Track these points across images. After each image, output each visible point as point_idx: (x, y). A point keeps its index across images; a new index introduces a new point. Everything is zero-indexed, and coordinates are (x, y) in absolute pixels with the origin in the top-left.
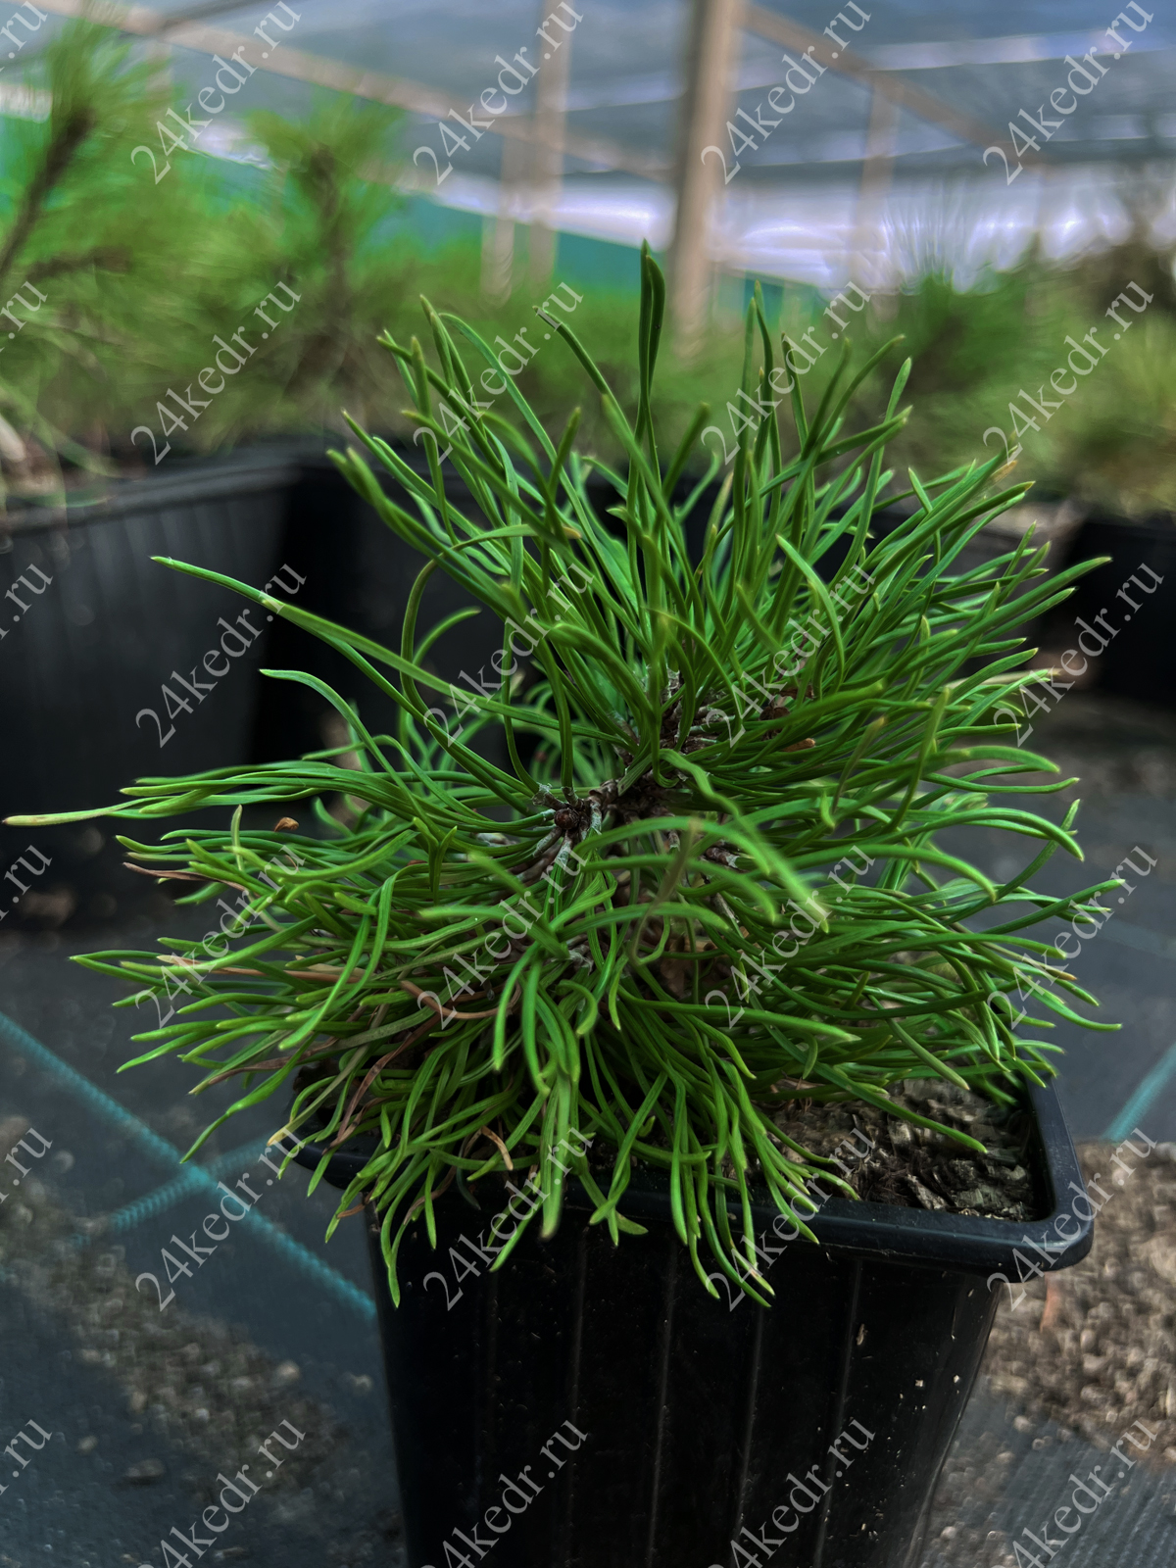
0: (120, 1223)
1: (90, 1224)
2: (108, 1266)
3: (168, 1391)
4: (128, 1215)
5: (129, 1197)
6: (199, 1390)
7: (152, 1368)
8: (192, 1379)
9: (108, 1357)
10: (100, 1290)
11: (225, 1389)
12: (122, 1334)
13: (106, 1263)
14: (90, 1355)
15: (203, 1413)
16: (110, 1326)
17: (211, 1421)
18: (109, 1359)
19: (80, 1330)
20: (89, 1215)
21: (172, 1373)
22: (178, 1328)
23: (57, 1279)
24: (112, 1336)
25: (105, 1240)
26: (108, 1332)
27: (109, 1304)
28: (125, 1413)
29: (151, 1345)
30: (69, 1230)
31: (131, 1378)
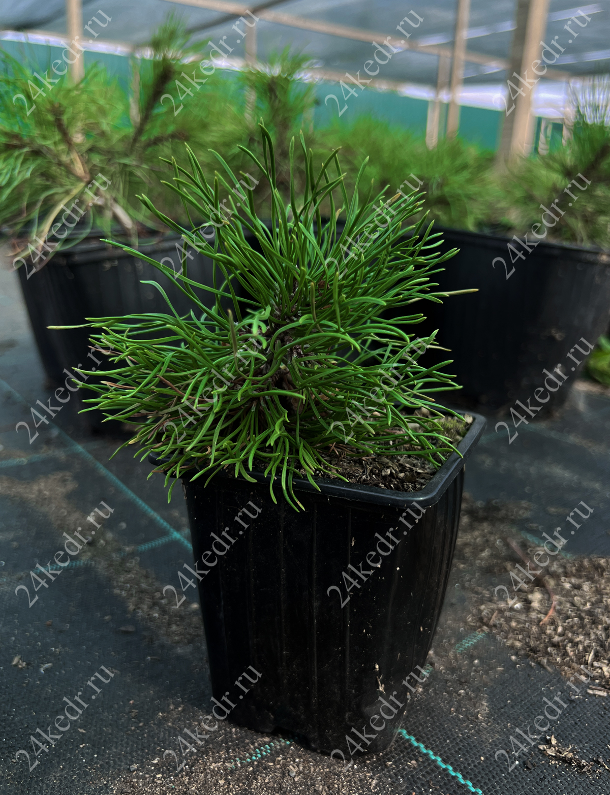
0: (140, 550)
1: (127, 549)
2: (132, 564)
3: (145, 607)
4: (144, 547)
5: (146, 540)
6: (157, 608)
7: (140, 598)
8: (155, 604)
9: (123, 593)
10: (126, 571)
11: (167, 609)
12: (131, 586)
13: (131, 563)
14: (117, 591)
15: (156, 615)
16: (127, 583)
17: (158, 618)
18: (124, 594)
19: (115, 584)
20: (128, 546)
21: (148, 601)
22: (154, 587)
23: (110, 565)
24: (127, 587)
25: (133, 555)
26: (126, 585)
27: (129, 576)
28: (125, 611)
29: (142, 591)
30: (119, 550)
31: (131, 601)
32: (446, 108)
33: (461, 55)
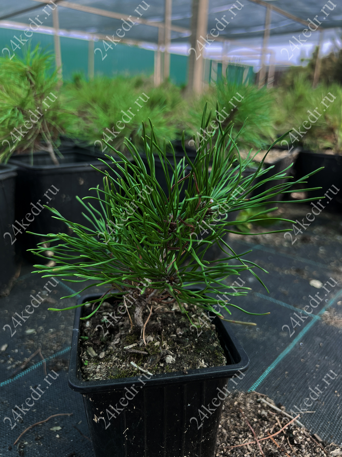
32: (163, 55)
33: (169, 28)
